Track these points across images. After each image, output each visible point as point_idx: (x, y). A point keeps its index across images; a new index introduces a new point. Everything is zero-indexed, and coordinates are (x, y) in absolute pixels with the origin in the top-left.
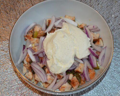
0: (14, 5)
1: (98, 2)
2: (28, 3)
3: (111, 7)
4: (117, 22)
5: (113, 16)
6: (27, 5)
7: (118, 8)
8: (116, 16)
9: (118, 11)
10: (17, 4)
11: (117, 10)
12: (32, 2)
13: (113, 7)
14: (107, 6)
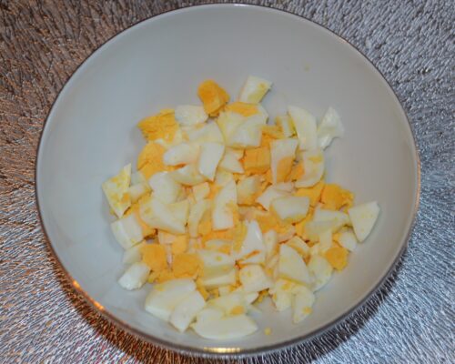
0: (30, 60)
1: (309, 8)
2: (76, 46)
3: (355, 17)
4: (387, 61)
5: (369, 44)
6: (74, 53)
7: (379, 16)
8: (380, 42)
9: (383, 23)
10: (42, 55)
11: (379, 24)
12: (89, 40)
13: (362, 15)
14: (344, 16)
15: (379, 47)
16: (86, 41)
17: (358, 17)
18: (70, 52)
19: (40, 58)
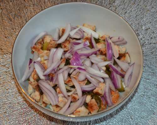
0: (19, 10)
1: (125, 11)
2: (37, 9)
4: (149, 35)
5: (143, 28)
6: (35, 11)
7: (150, 18)
8: (148, 28)
9: (150, 21)
10: (24, 9)
11: (149, 21)
12: (42, 7)
13: (144, 17)
14: (137, 16)
15: (147, 30)
16: (41, 8)
17: (142, 17)
18: (34, 10)
19: (23, 10)
